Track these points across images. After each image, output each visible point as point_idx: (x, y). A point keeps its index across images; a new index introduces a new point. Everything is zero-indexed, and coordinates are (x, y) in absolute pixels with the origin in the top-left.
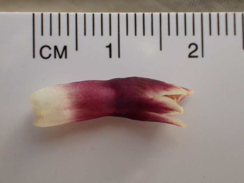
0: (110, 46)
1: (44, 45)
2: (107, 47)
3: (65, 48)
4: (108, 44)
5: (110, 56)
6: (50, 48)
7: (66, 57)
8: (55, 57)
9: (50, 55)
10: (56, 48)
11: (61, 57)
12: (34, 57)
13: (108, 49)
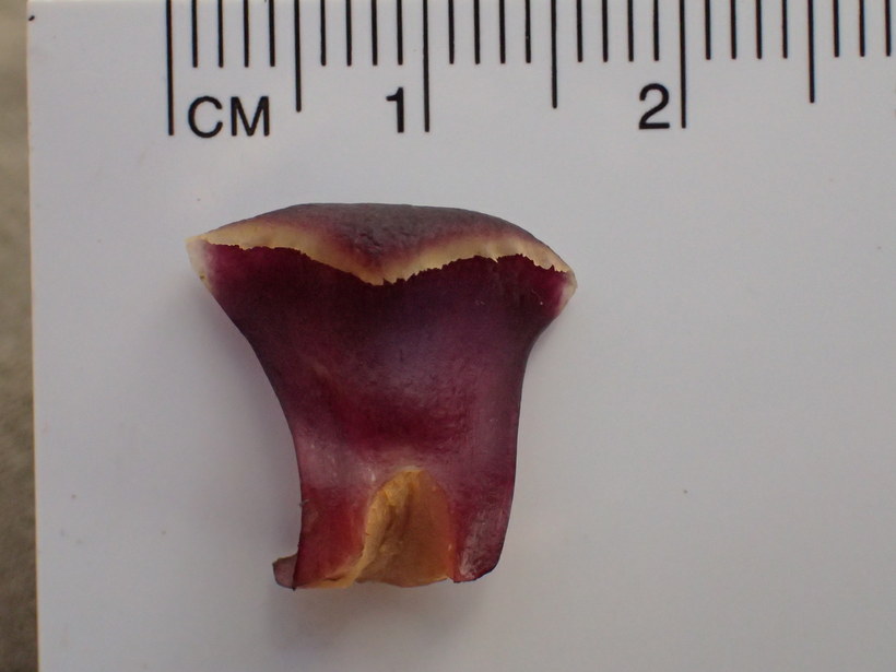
0: (398, 97)
1: (202, 95)
2: (390, 98)
3: (264, 104)
4: (393, 92)
5: (401, 128)
6: (218, 105)
7: (267, 132)
8: (234, 132)
9: (219, 126)
10: (236, 103)
11: (250, 131)
12: (171, 132)
13: (394, 104)
